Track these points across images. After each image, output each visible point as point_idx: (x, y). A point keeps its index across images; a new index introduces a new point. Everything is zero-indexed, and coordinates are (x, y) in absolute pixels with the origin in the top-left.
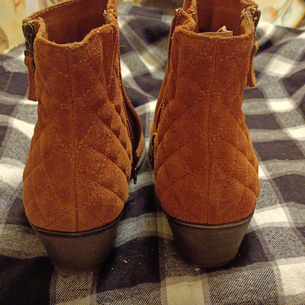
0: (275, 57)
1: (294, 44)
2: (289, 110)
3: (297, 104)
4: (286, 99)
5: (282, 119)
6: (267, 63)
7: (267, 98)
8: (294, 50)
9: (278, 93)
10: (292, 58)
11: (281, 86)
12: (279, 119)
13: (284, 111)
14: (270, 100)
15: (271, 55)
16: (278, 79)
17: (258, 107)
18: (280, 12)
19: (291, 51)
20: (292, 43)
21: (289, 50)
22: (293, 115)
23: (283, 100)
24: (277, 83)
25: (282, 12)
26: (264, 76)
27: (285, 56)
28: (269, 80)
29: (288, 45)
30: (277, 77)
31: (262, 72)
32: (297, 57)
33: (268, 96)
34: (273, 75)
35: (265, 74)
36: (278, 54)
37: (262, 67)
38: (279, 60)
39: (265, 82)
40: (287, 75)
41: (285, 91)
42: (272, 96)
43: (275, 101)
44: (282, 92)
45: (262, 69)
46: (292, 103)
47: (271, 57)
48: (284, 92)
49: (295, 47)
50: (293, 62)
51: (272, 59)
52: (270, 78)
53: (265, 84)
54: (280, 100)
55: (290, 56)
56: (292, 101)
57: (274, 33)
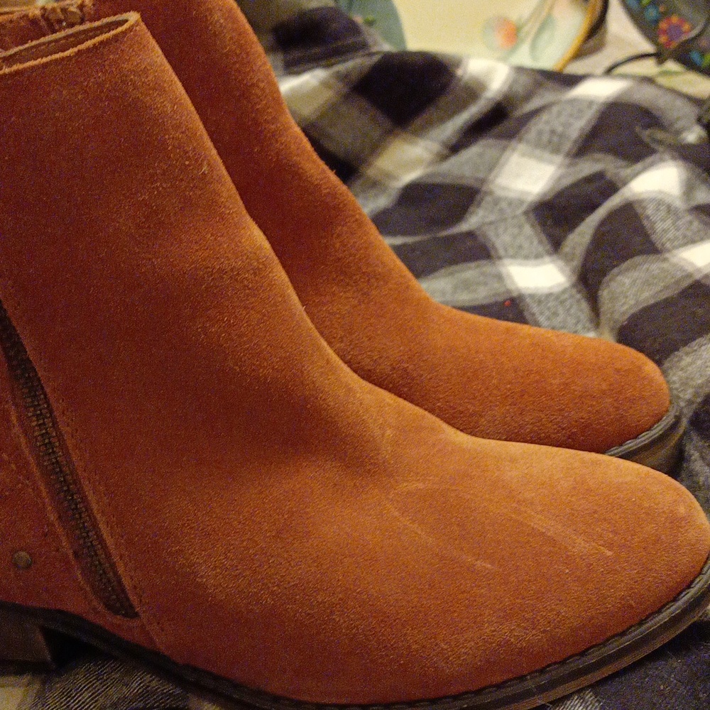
0: (514, 150)
1: (559, 114)
2: (556, 290)
3: (573, 271)
4: (547, 259)
5: (542, 313)
6: (493, 166)
7: (500, 258)
8: (560, 129)
9: (526, 245)
10: (556, 150)
11: (532, 226)
12: (533, 314)
13: (546, 291)
14: (506, 261)
15: (504, 142)
16: (524, 208)
17: (478, 284)
18: (526, 29)
19: (553, 132)
20: (555, 109)
21: (547, 128)
22: (568, 303)
23: (539, 261)
24: (523, 219)
25: (530, 29)
26: (488, 199)
27: (538, 145)
28: (501, 211)
29: (545, 117)
30: (521, 202)
31: (484, 188)
32: (567, 146)
33: (501, 252)
34: (512, 195)
35: (490, 193)
36: (520, 140)
37: (481, 175)
38: (523, 155)
39: (492, 218)
40: (545, 194)
41: (544, 238)
42: (511, 252)
43: (520, 265)
44: (536, 242)
45: (483, 181)
46: (562, 271)
47: (504, 149)
48: (540, 242)
49: (563, 119)
50: (559, 159)
51: (507, 153)
52: (504, 205)
53: (491, 223)
54: (532, 262)
55: (551, 145)
56: (561, 263)
57: (511, 87)
